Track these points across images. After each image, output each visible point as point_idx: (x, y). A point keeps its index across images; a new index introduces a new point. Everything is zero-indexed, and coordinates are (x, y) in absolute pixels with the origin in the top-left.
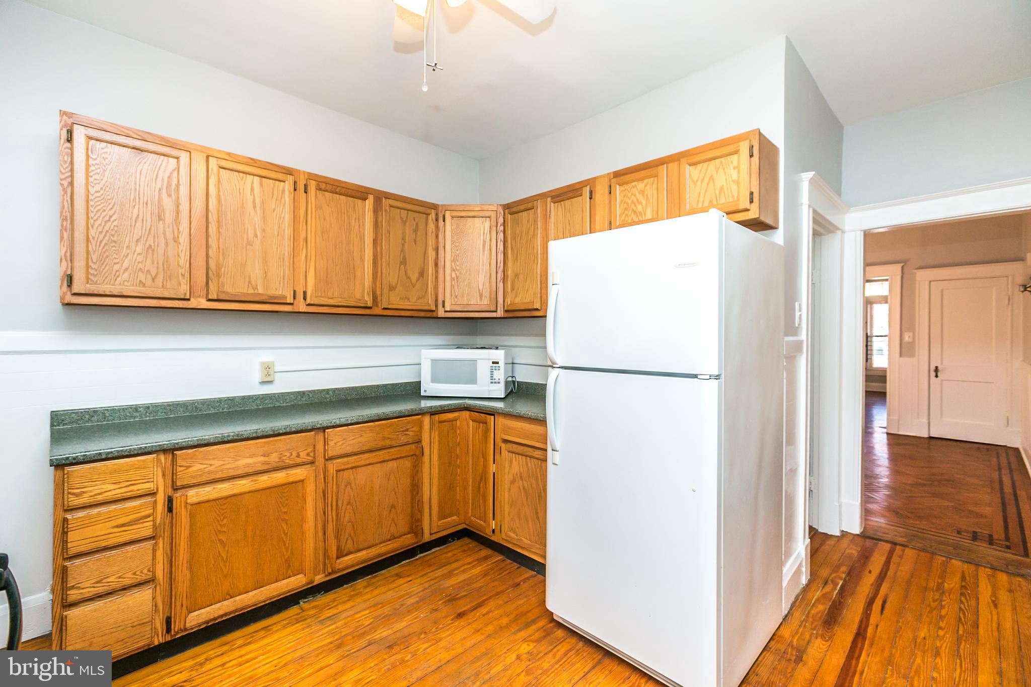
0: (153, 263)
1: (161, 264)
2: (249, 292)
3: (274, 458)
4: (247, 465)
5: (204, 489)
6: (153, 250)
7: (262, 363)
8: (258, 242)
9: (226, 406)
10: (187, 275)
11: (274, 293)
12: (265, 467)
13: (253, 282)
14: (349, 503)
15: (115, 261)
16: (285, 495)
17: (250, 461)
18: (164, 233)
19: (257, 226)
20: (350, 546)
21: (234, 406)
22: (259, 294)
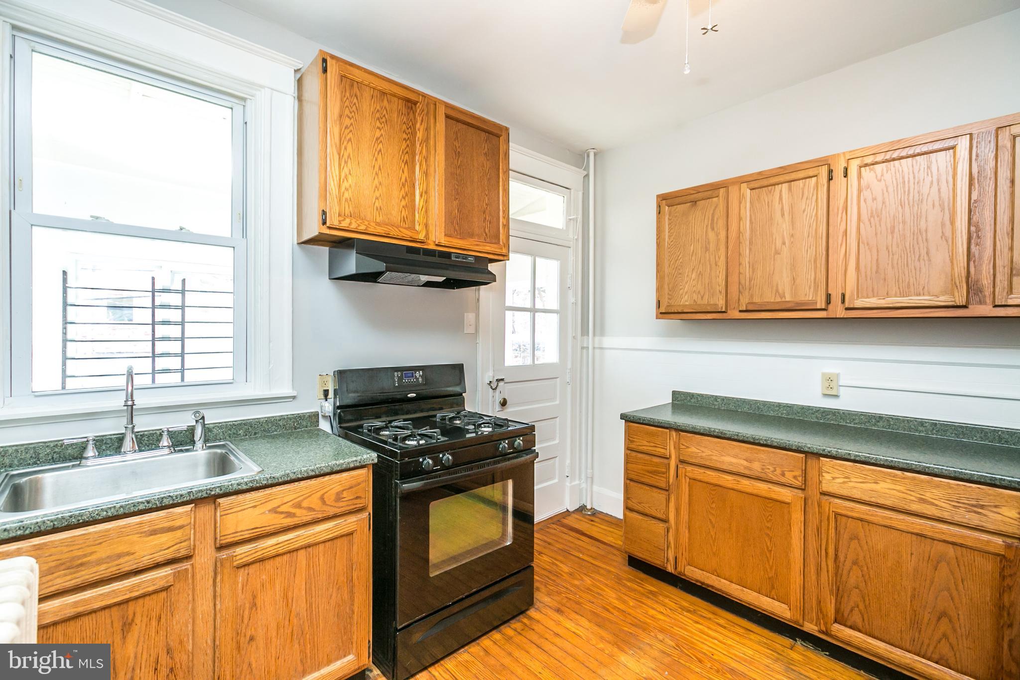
0: (702, 285)
1: (707, 285)
2: (777, 301)
3: (756, 467)
4: (731, 464)
5: (699, 470)
6: (702, 275)
7: (823, 374)
8: (785, 250)
9: (785, 412)
10: (724, 292)
11: (803, 299)
12: (747, 472)
13: (781, 291)
14: (855, 563)
15: (681, 287)
16: (769, 509)
17: (734, 460)
18: (709, 260)
19: (785, 233)
20: (856, 618)
21: (792, 414)
22: (786, 301)
